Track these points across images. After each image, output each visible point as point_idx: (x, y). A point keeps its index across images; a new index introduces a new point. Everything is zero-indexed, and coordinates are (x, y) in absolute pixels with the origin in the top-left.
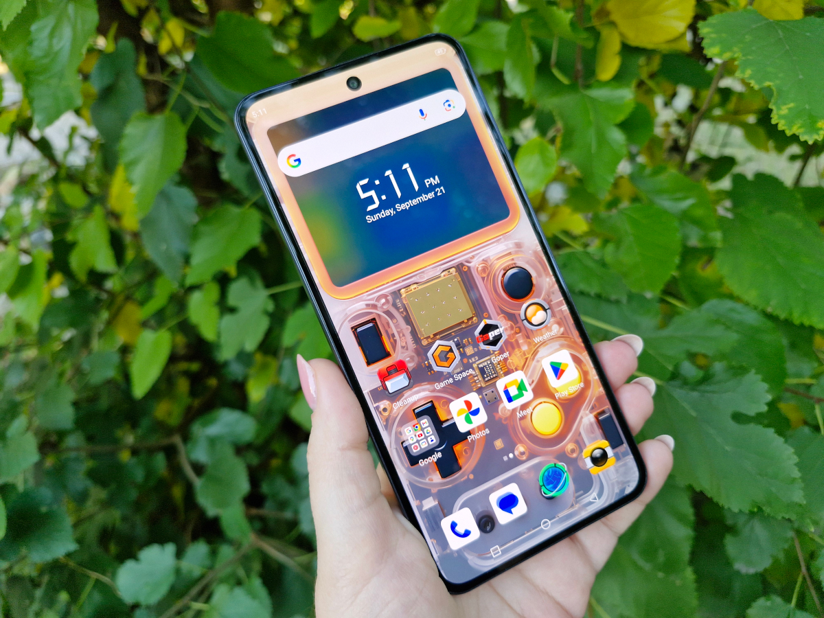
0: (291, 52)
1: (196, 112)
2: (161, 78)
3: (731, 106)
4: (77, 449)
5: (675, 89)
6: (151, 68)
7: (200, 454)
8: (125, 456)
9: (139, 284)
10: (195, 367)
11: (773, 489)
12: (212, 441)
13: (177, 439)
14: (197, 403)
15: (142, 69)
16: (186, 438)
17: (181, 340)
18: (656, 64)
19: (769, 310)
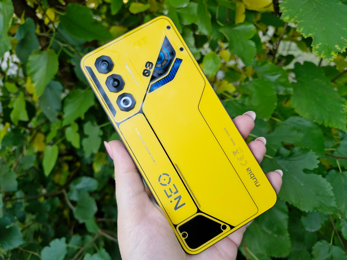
0: (103, 20)
1: (62, 48)
2: (46, 34)
3: (291, 33)
4: (21, 198)
5: (267, 28)
6: (42, 31)
7: (74, 197)
8: (42, 200)
9: (42, 125)
10: (70, 158)
11: (323, 201)
12: (79, 191)
13: (64, 191)
14: (72, 174)
15: (38, 31)
16: (68, 190)
17: (63, 147)
18: (259, 17)
19: (314, 121)
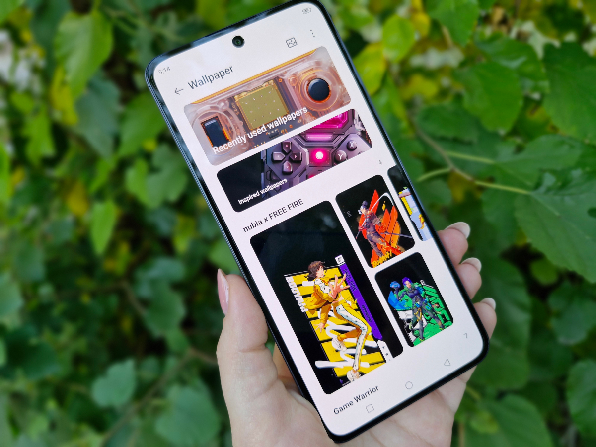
7: (145, 291)
8: (86, 299)
12: (154, 282)
13: (124, 284)
14: (136, 258)
19: (587, 141)
